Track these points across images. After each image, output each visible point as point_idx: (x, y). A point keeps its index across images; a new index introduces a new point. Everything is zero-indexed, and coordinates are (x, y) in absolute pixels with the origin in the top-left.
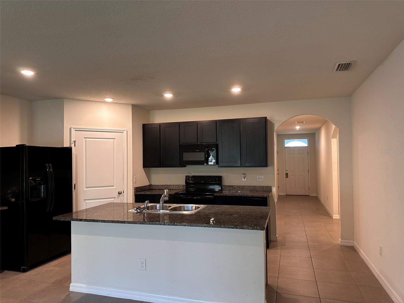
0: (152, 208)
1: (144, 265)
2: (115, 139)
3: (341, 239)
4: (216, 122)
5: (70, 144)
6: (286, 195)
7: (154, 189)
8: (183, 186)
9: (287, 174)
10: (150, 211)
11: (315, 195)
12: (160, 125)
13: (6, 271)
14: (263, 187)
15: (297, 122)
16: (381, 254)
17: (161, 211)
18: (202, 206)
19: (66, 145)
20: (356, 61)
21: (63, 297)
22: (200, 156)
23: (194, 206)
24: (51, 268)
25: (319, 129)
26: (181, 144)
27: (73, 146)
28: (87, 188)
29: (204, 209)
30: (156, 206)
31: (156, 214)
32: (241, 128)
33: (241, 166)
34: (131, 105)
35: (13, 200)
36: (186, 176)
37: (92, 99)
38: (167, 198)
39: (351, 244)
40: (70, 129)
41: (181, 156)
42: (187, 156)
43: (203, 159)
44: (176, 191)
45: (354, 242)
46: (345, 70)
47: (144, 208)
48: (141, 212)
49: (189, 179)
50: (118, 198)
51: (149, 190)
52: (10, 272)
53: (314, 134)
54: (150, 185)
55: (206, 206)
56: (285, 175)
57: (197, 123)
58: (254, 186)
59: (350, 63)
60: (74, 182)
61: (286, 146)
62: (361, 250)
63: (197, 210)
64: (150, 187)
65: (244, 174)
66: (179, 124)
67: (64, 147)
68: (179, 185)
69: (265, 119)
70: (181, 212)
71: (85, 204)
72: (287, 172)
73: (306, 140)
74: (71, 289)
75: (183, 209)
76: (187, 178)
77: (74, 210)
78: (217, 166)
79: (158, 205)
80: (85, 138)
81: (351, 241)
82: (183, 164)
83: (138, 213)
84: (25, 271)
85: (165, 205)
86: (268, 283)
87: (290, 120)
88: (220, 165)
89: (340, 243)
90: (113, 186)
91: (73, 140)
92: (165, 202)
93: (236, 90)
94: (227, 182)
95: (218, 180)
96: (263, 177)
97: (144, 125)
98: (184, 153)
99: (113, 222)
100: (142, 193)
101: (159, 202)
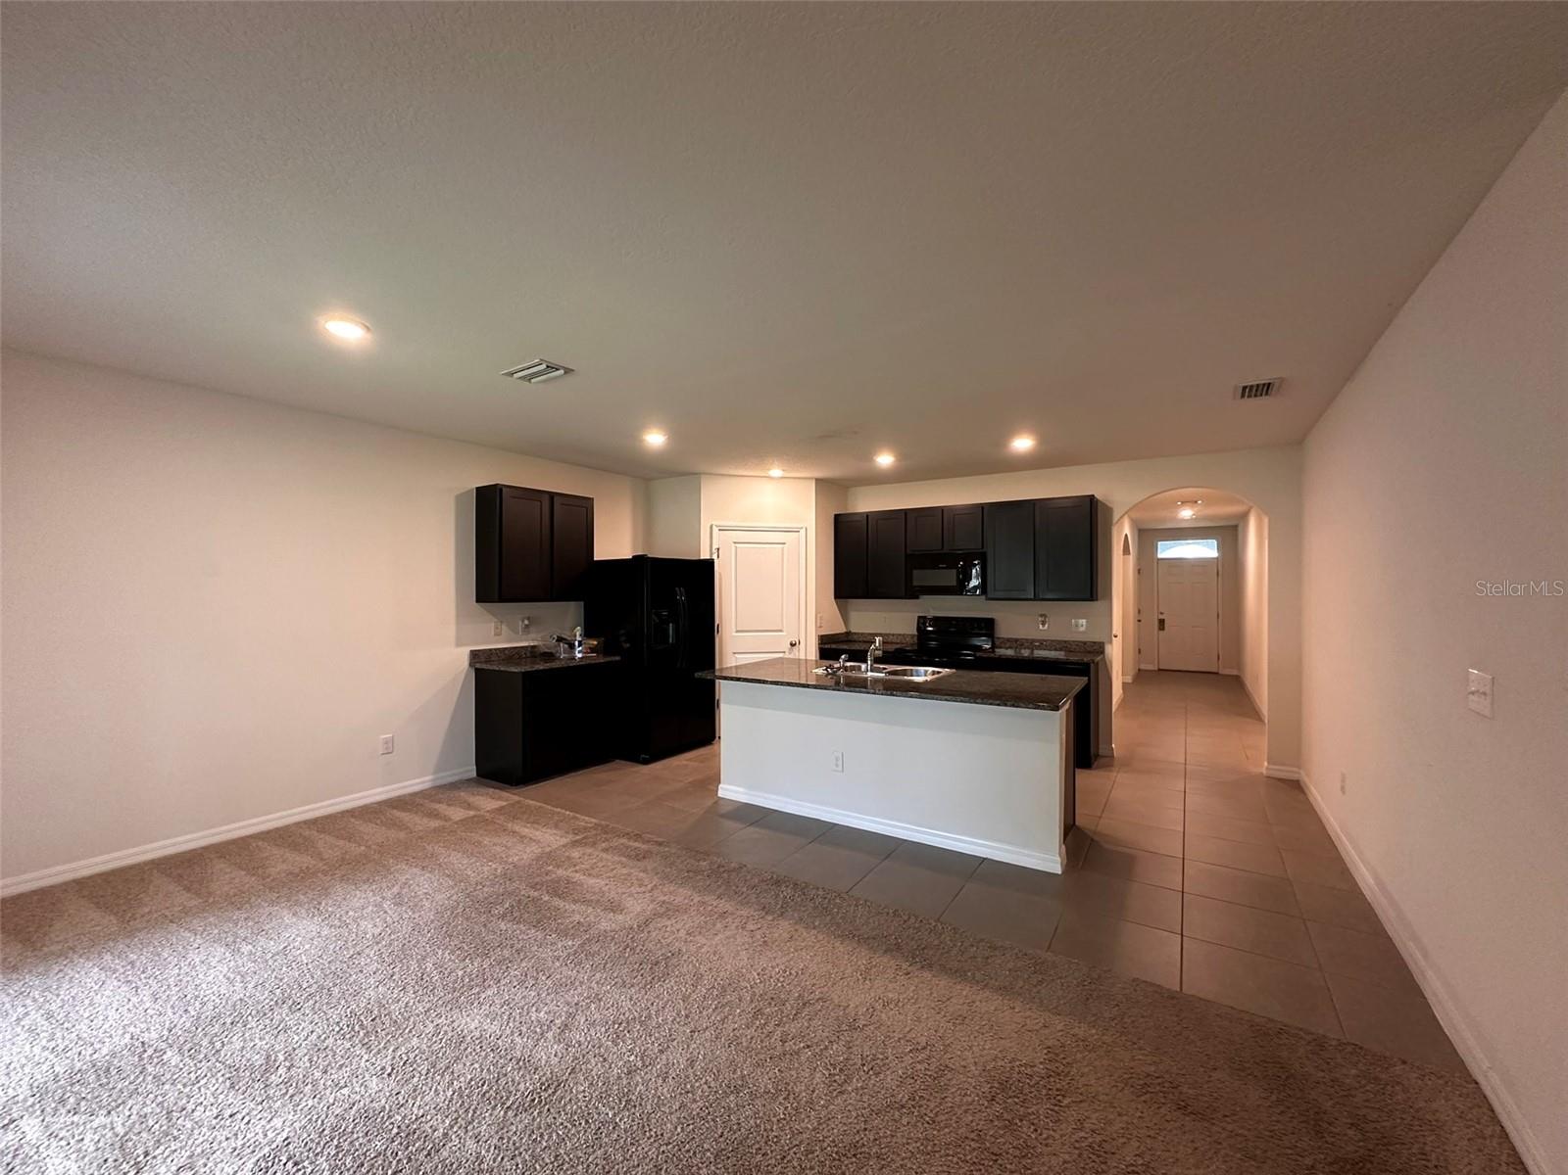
0: (853, 668)
1: (840, 762)
2: (784, 544)
3: (1269, 763)
4: (983, 508)
5: (711, 554)
6: (1159, 670)
7: (855, 641)
8: (913, 636)
9: (1162, 622)
10: (849, 674)
11: (1235, 672)
12: (868, 515)
13: (618, 761)
14: (1085, 643)
15: (1182, 503)
16: (1343, 789)
17: (870, 674)
18: (946, 671)
19: (705, 555)
20: (1282, 380)
21: (710, 802)
22: (949, 577)
23: (930, 669)
24: (685, 762)
25: (1244, 516)
26: (909, 552)
27: (715, 557)
28: (737, 631)
29: (949, 676)
30: (860, 667)
31: (861, 678)
32: (1037, 520)
33: (1036, 599)
34: (814, 481)
35: (628, 645)
36: (919, 617)
37: (732, 472)
38: (879, 653)
39: (1295, 777)
40: (711, 527)
41: (909, 577)
42: (921, 577)
43: (954, 583)
44: (898, 646)
45: (1302, 772)
46: (1261, 395)
47: (839, 669)
48: (834, 673)
49: (924, 624)
50: (790, 653)
51: (846, 641)
52: (623, 762)
53: (1235, 528)
54: (848, 633)
55: (954, 670)
56: (1156, 623)
57: (942, 509)
58: (1065, 642)
59: (1269, 384)
60: (717, 622)
61: (1160, 556)
62: (1313, 788)
63: (936, 676)
64: (847, 637)
65: (1041, 616)
66: (906, 512)
67: (702, 558)
68: (903, 635)
69: (1091, 500)
70: (906, 677)
71: (734, 659)
72: (1161, 617)
73: (1215, 542)
74: (721, 794)
75: (909, 673)
76: (922, 621)
77: (717, 667)
78: (983, 597)
79: (863, 666)
80: (735, 543)
81: (1295, 769)
82: (912, 593)
83: (829, 674)
84: (646, 762)
85: (875, 665)
86: (1077, 823)
87: (1155, 497)
88: (989, 596)
89: (1265, 772)
90: (781, 631)
91: (715, 547)
92: (877, 660)
93: (1023, 444)
94: (1004, 631)
95: (987, 626)
96: (1084, 622)
97: (837, 517)
98: (915, 572)
99: (789, 684)
100: (834, 646)
101: (865, 661)
